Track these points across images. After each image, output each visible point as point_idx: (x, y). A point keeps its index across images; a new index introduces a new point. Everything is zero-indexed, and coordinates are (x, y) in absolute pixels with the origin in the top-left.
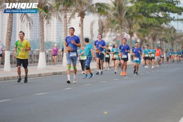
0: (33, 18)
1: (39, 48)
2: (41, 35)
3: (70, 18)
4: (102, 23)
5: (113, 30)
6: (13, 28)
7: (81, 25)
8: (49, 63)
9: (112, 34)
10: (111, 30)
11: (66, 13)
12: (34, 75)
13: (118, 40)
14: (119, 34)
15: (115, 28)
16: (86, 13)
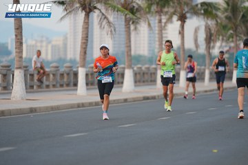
0: (116, 23)
1: (124, 64)
2: (127, 47)
3: (166, 23)
4: (210, 29)
5: (225, 38)
6: (89, 37)
7: (182, 33)
8: (138, 84)
9: (224, 44)
10: (223, 39)
11: (160, 16)
12: (118, 100)
13: (231, 52)
14: (232, 45)
15: (228, 35)
16: (188, 15)
